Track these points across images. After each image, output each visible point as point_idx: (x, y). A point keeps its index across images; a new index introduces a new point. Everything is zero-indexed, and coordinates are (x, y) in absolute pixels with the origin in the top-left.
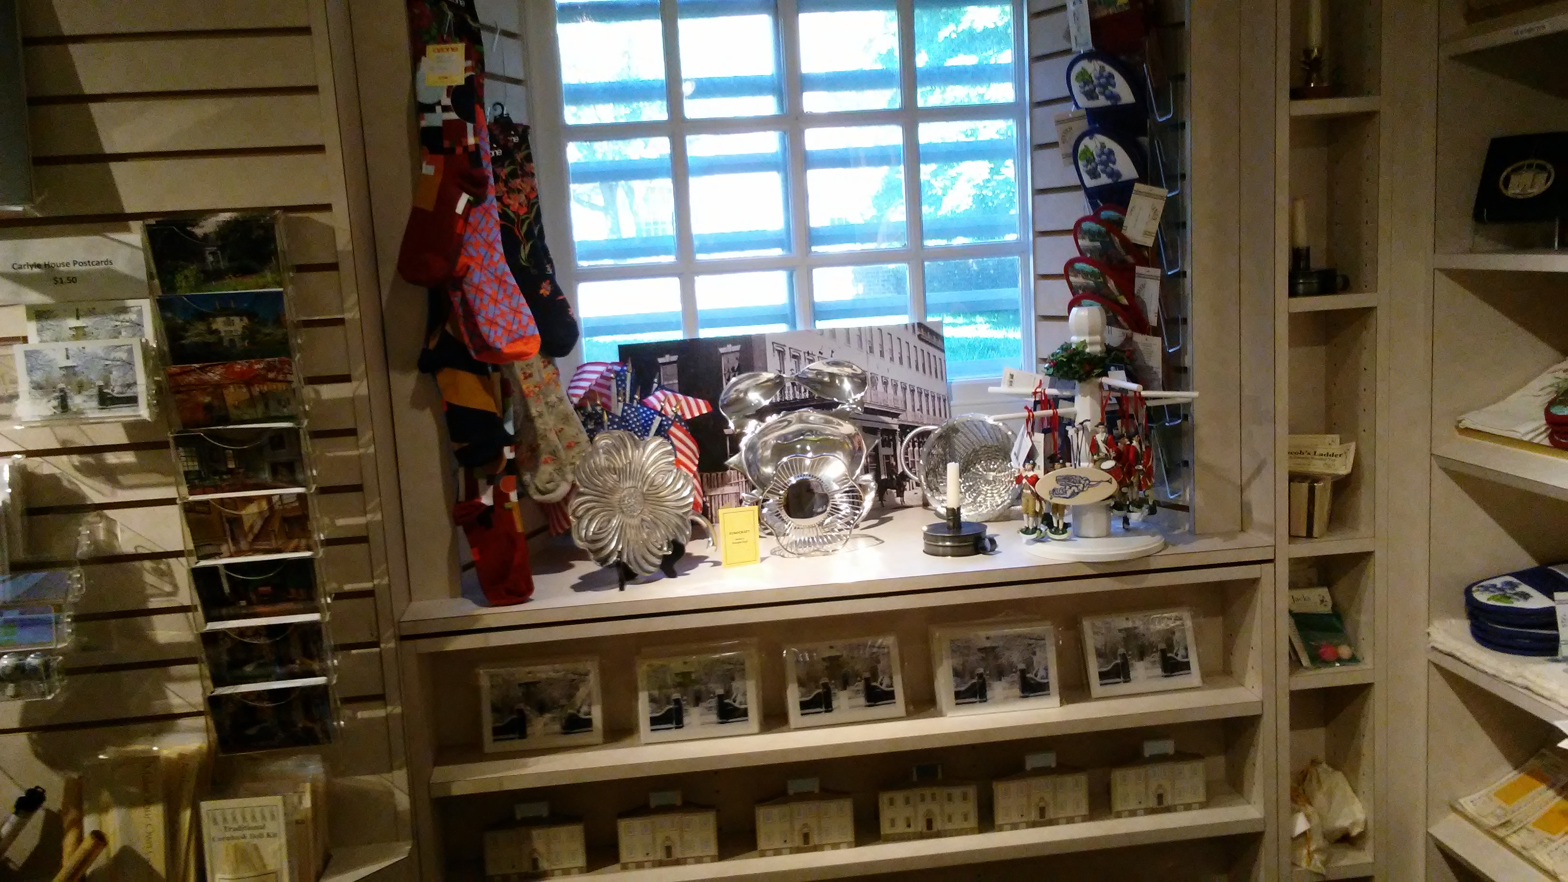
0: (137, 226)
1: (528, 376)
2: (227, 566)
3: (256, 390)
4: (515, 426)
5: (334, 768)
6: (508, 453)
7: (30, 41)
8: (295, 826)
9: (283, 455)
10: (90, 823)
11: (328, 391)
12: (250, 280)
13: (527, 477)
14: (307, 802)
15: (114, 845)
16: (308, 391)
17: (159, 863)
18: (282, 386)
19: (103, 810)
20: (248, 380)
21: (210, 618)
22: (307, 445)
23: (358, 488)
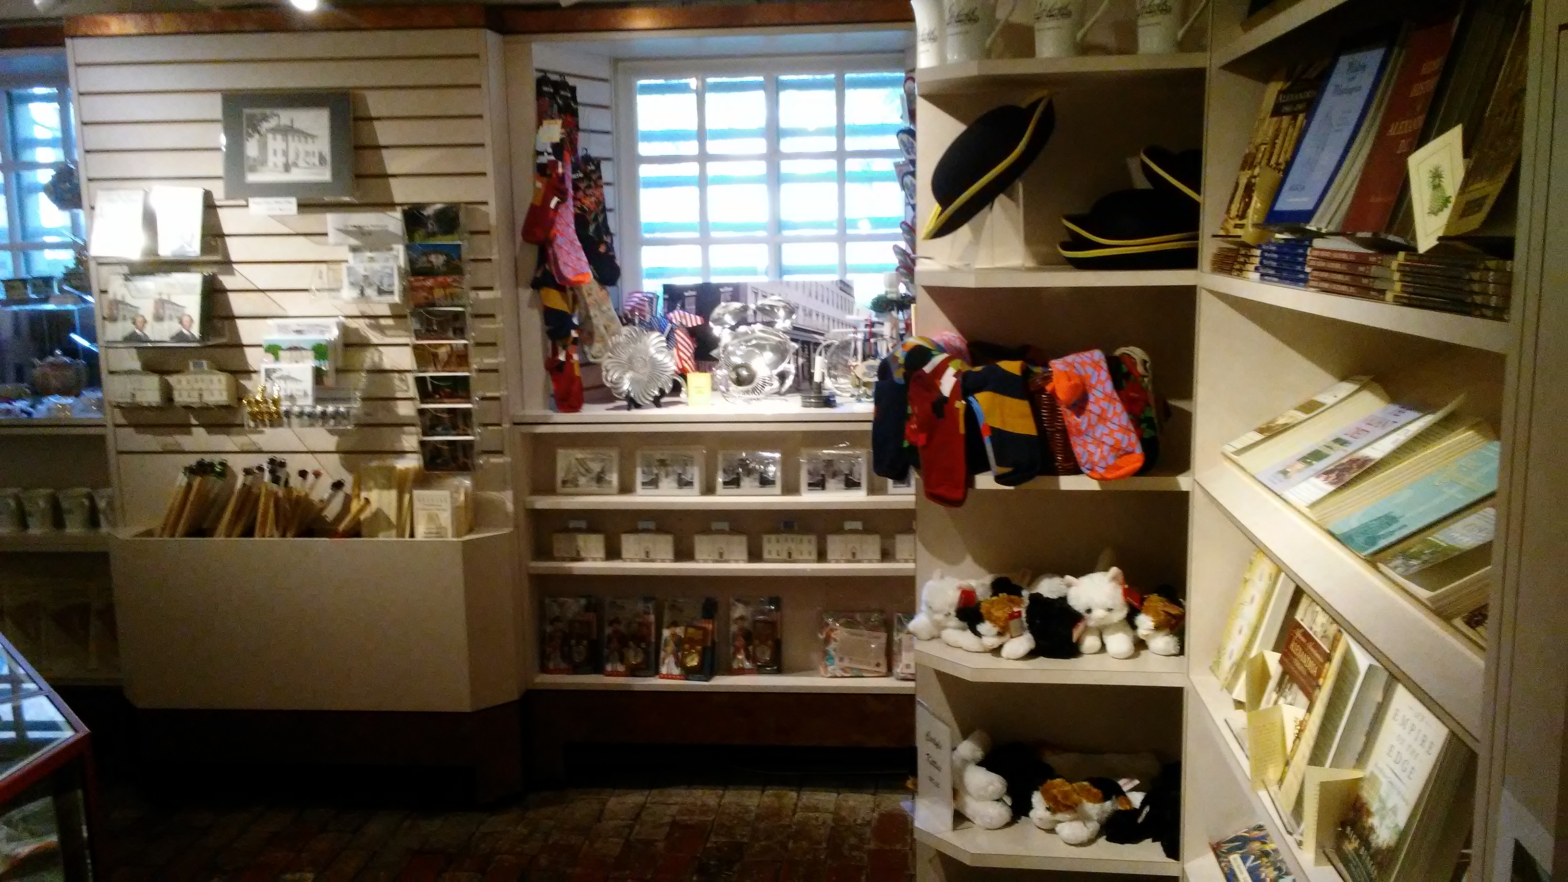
0: (399, 209)
1: (589, 294)
2: (431, 377)
3: (448, 291)
4: (579, 320)
5: (477, 485)
6: (574, 334)
7: (356, 119)
8: (456, 510)
9: (458, 325)
10: (364, 494)
11: (483, 295)
12: (449, 237)
13: (586, 349)
14: (462, 498)
15: (374, 506)
16: (473, 294)
17: (393, 518)
18: (458, 290)
19: (369, 489)
20: (444, 286)
21: (422, 402)
22: (469, 320)
23: (494, 344)
